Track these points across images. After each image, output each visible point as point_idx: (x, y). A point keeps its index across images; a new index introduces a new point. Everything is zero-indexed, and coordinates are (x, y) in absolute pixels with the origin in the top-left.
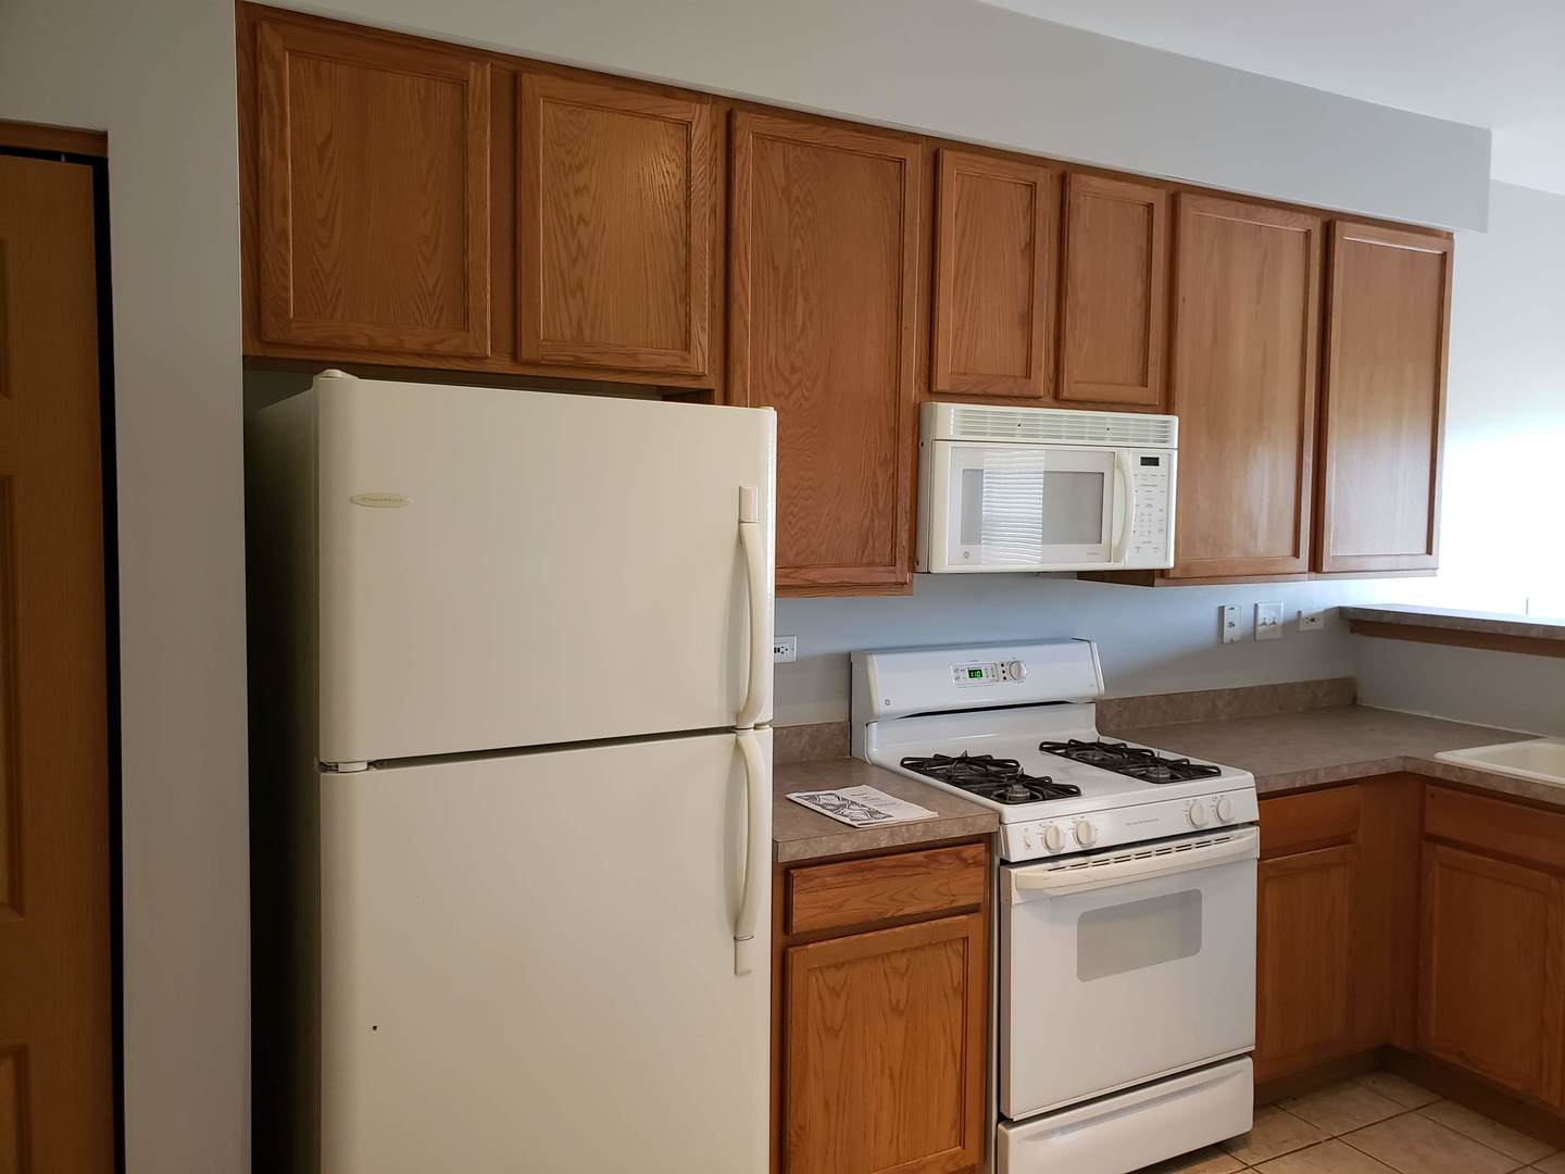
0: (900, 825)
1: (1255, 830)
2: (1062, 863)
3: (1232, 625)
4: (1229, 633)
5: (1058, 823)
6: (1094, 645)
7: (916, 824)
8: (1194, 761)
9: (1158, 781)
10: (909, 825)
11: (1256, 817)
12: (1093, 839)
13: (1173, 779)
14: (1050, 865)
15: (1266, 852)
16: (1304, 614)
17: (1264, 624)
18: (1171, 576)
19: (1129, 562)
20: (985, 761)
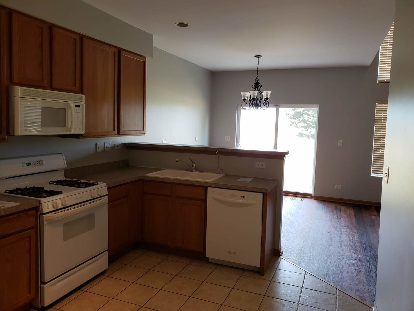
0: (8, 208)
1: (107, 197)
2: (58, 211)
3: (99, 148)
4: (98, 150)
5: (56, 201)
6: (64, 155)
7: (13, 207)
8: (91, 182)
9: (83, 188)
10: (11, 208)
11: (107, 193)
12: (66, 204)
13: (86, 187)
14: (55, 212)
15: (110, 202)
16: (116, 145)
17: (107, 147)
18: (84, 136)
19: (73, 132)
20: (34, 188)
